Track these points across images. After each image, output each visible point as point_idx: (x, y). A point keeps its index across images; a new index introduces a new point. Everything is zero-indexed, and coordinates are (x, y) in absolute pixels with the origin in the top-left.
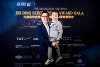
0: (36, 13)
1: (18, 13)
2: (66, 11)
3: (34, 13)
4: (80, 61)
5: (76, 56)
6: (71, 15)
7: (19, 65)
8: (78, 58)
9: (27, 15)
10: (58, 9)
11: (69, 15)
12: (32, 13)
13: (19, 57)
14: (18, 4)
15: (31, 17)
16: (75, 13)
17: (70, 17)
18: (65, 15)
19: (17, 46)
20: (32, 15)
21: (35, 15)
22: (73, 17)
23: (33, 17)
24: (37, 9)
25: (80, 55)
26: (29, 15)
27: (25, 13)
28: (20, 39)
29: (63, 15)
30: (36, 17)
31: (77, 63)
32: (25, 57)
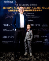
0: (17, 8)
1: (4, 8)
2: (37, 6)
3: (15, 8)
4: (46, 40)
5: (43, 37)
6: (40, 9)
7: (5, 42)
8: (45, 38)
9: (11, 9)
10: (31, 5)
11: (39, 9)
12: (14, 8)
13: (5, 37)
14: (5, 2)
15: (13, 11)
16: (43, 8)
17: (39, 10)
18: (36, 9)
19: (4, 30)
20: (14, 9)
21: (16, 9)
22: (41, 10)
23: (15, 10)
24: (17, 5)
25: (46, 37)
26: (12, 9)
27: (9, 8)
28: (6, 25)
29: (35, 9)
30: (17, 11)
31: (44, 42)
32: (9, 37)
